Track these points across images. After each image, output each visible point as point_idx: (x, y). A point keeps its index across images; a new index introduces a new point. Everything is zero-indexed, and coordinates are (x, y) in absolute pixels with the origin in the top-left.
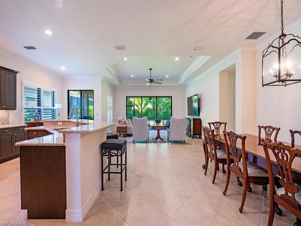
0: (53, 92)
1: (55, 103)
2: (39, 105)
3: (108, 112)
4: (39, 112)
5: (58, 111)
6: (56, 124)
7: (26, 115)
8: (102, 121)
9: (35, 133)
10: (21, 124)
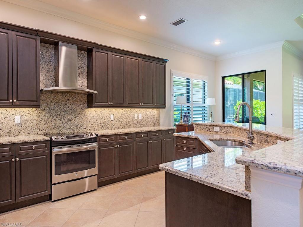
0: (204, 81)
1: (206, 97)
2: (188, 101)
3: (295, 111)
4: (189, 111)
5: (209, 109)
6: (211, 130)
7: (176, 114)
8: (283, 127)
9: (185, 142)
10: (171, 126)
